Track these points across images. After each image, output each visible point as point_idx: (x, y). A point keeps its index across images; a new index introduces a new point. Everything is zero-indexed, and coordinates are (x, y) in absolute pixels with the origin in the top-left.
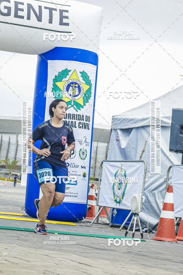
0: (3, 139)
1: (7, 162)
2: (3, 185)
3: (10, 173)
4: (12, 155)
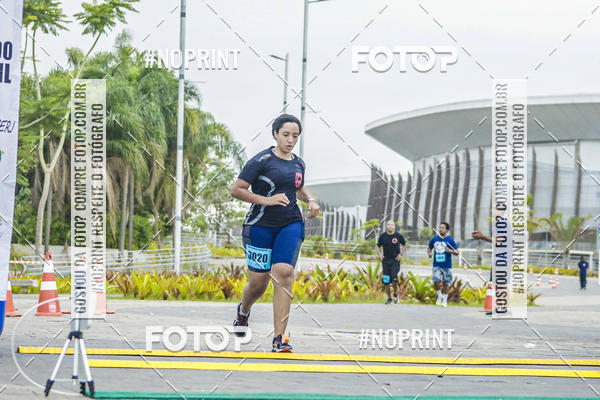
0: (538, 160)
1: (555, 224)
2: (550, 286)
3: (567, 252)
4: (566, 202)
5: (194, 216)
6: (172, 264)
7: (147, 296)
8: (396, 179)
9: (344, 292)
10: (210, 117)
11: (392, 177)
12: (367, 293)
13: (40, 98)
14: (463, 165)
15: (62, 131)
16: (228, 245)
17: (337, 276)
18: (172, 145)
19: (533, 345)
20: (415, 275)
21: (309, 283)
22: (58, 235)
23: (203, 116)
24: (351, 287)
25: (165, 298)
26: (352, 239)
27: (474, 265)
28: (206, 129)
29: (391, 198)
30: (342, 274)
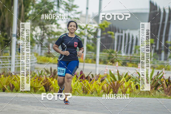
6: (9, 67)
8: (167, 11)
9: (128, 89)
11: (164, 10)
16: (49, 55)
17: (123, 78)
21: (104, 82)
24: (133, 85)
25: (4, 90)
26: (135, 52)
29: (163, 25)
30: (127, 77)
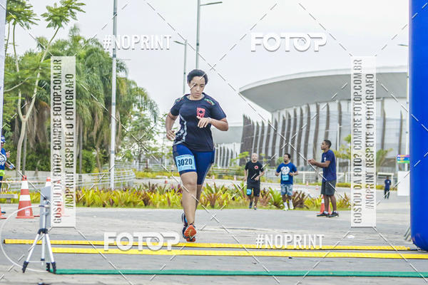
5: (123, 150)
6: (108, 183)
7: (92, 204)
8: (260, 125)
9: (225, 201)
10: (134, 83)
11: (257, 123)
12: (241, 202)
13: (18, 70)
14: (305, 115)
15: (33, 93)
16: (147, 170)
17: (220, 190)
18: (108, 102)
19: (353, 237)
20: (273, 189)
22: (31, 163)
23: (129, 83)
24: (230, 198)
25: (104, 206)
26: (231, 165)
27: (314, 183)
28: (131, 91)
29: (257, 138)
30: (224, 189)
